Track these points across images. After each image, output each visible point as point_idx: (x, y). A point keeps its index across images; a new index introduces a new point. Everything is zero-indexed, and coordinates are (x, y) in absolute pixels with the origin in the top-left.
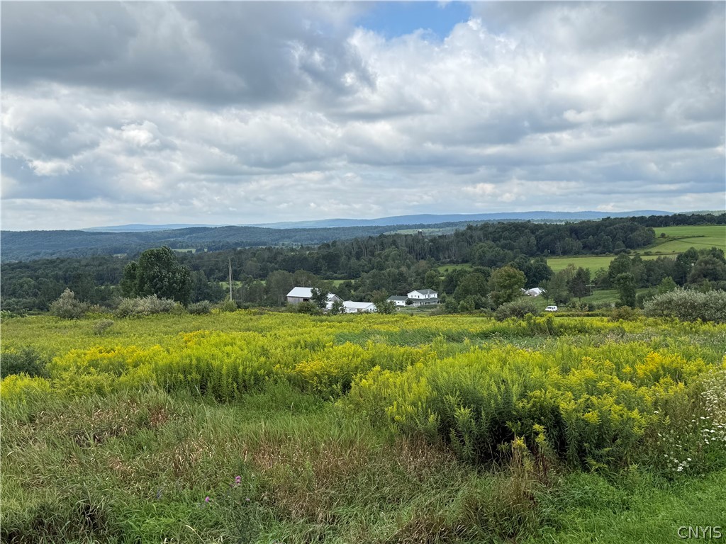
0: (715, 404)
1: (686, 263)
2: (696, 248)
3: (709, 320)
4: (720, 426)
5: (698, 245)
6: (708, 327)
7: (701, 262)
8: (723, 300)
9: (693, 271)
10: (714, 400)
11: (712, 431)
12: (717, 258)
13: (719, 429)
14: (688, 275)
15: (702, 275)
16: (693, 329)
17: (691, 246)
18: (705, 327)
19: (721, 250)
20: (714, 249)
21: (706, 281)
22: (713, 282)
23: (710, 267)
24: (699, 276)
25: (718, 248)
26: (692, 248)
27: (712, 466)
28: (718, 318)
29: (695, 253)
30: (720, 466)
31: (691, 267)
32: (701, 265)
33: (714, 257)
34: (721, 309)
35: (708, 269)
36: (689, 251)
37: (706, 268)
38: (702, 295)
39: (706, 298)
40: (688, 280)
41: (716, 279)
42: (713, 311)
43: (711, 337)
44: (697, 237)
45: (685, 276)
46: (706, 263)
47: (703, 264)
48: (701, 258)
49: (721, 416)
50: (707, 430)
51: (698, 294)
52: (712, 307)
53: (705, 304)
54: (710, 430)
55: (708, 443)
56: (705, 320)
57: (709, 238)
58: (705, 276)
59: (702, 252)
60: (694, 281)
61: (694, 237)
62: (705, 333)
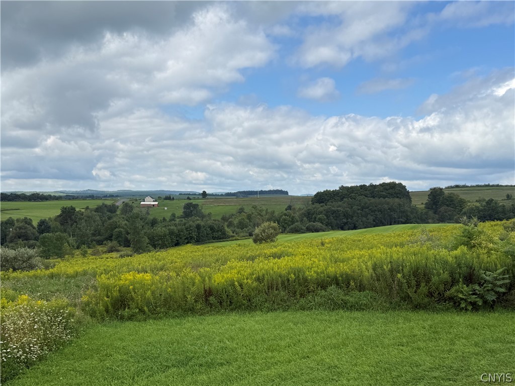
0: (11, 331)
1: (6, 228)
2: (13, 218)
3: (18, 269)
4: (15, 347)
5: (15, 216)
6: (17, 274)
7: (17, 227)
8: (28, 254)
9: (11, 234)
10: (11, 328)
11: (8, 350)
12: (28, 225)
13: (14, 349)
14: (7, 237)
15: (17, 237)
16: (6, 277)
17: (9, 216)
18: (15, 274)
19: (30, 219)
20: (26, 218)
21: (20, 241)
22: (25, 242)
23: (23, 231)
24: (15, 238)
25: (28, 217)
26: (10, 218)
27: (8, 376)
28: (24, 267)
29: (13, 221)
30: (14, 376)
31: (10, 231)
32: (16, 230)
33: (26, 224)
34: (26, 261)
35: (22, 233)
36: (8, 220)
37: (20, 231)
38: (13, 252)
39: (15, 254)
40: (8, 240)
41: (27, 240)
42: (21, 263)
43: (17, 281)
44: (14, 209)
45: (6, 238)
46: (20, 228)
47: (18, 229)
48: (16, 224)
49: (15, 339)
50: (5, 351)
51: (10, 251)
52: (20, 260)
53: (15, 258)
54: (7, 350)
55: (5, 360)
56: (14, 270)
57: (23, 211)
58: (19, 238)
59: (18, 220)
60: (11, 242)
61: (12, 209)
62: (14, 278)
